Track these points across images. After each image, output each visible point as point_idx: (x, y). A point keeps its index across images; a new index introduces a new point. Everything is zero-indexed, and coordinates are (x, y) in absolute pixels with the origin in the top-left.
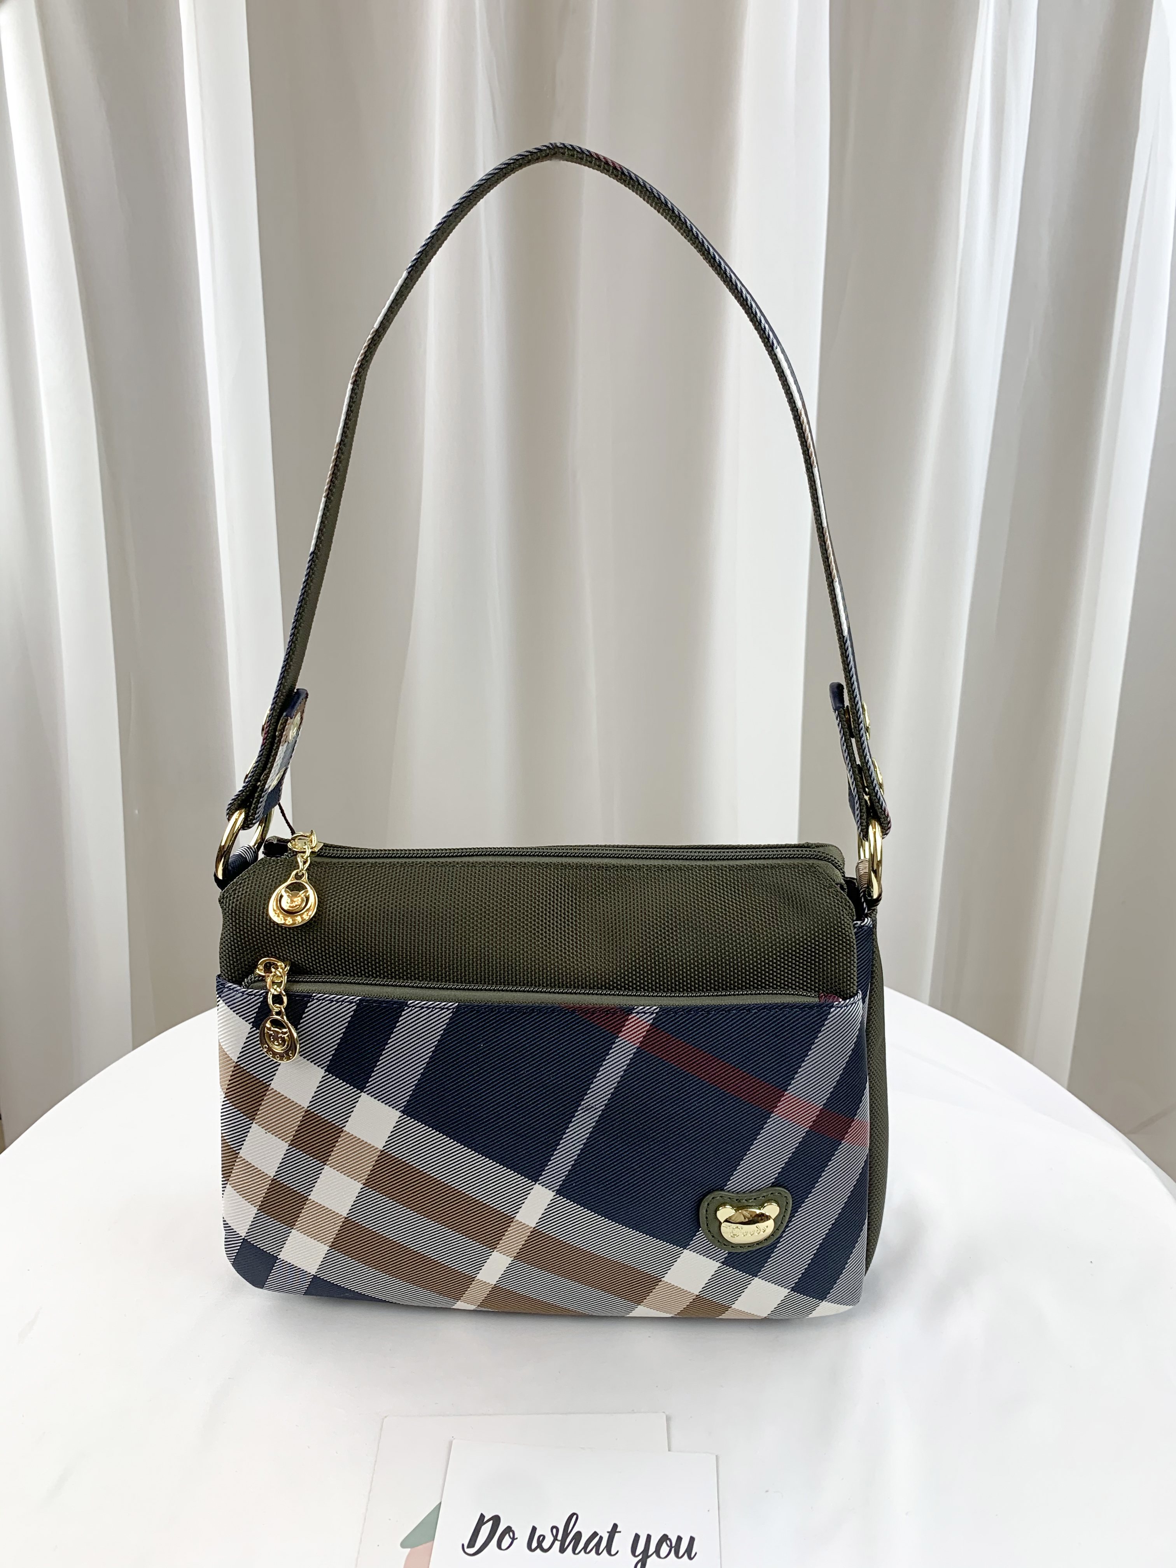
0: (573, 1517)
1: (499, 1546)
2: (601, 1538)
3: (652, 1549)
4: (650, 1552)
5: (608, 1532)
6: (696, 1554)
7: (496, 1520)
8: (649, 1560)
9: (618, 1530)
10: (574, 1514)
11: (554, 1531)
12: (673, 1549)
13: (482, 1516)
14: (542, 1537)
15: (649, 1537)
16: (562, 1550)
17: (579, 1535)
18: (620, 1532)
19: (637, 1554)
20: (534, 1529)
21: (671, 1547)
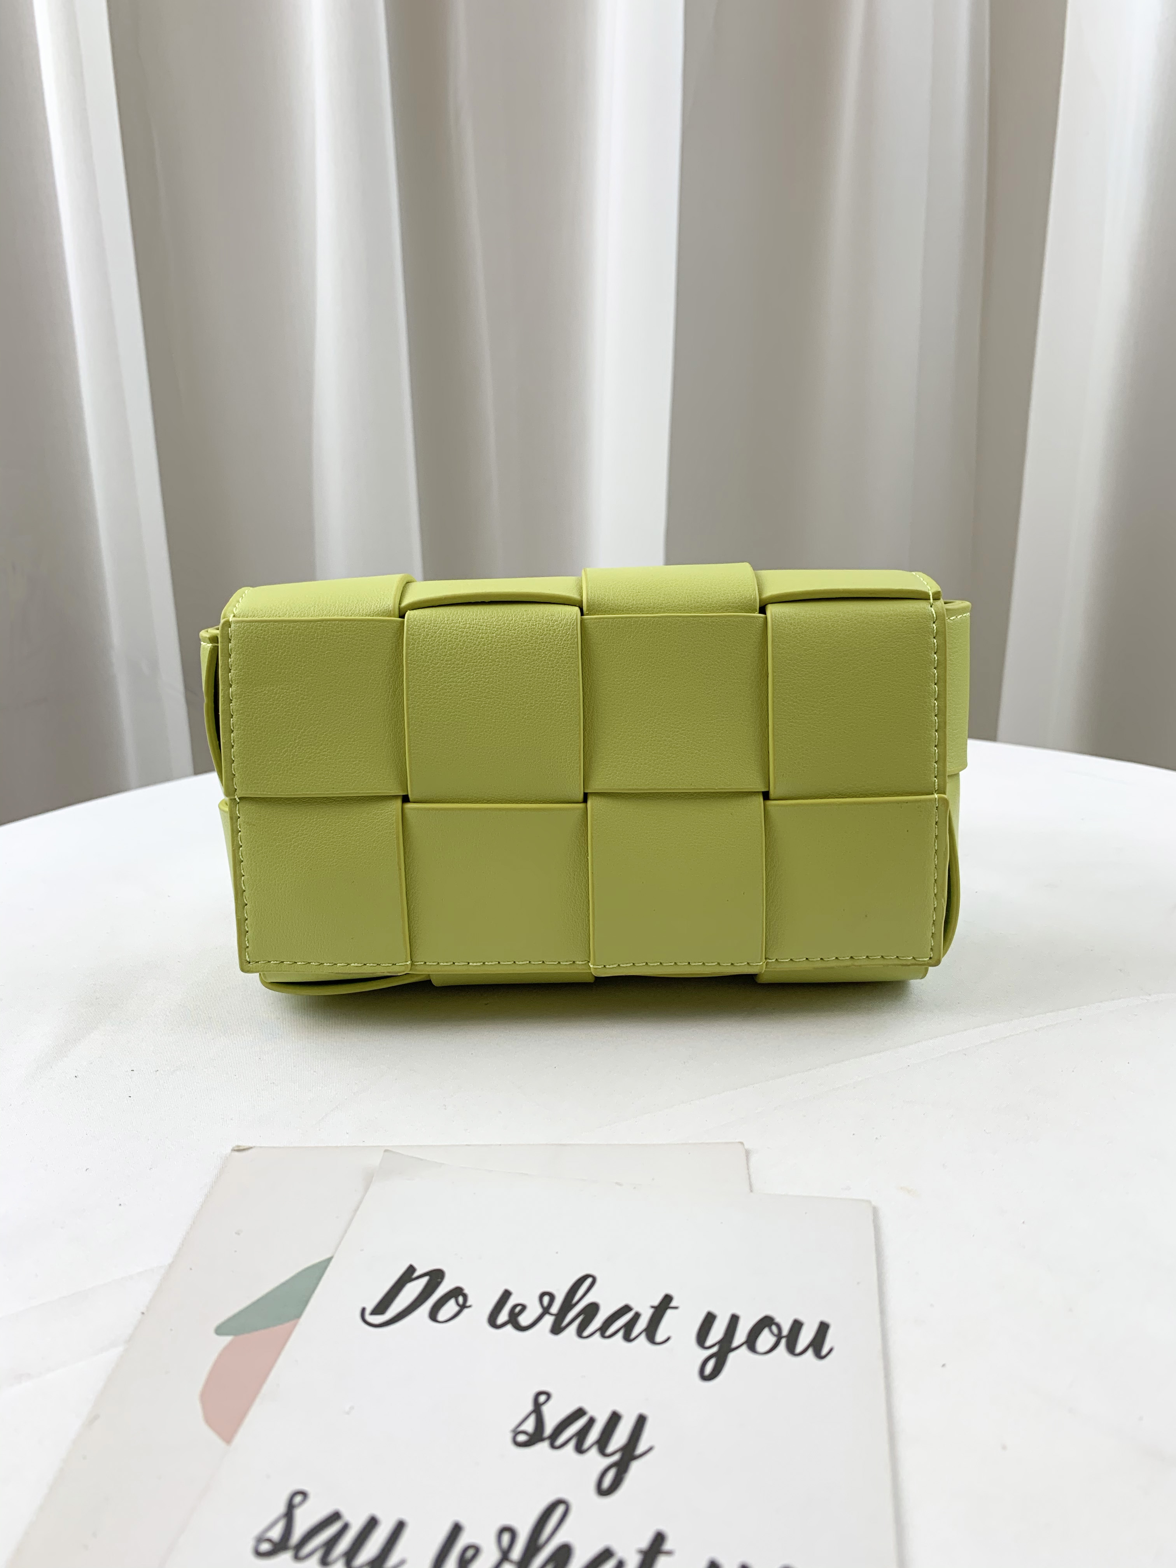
0: (585, 1281)
1: (433, 1315)
2: (637, 1316)
3: (741, 1336)
4: (735, 1343)
5: (652, 1307)
6: (831, 1350)
7: (436, 1277)
8: (732, 1356)
9: (673, 1304)
10: (586, 1277)
11: (546, 1299)
12: (783, 1341)
13: (411, 1269)
14: (518, 1309)
15: (734, 1320)
16: (557, 1329)
17: (592, 1310)
18: (676, 1308)
19: (709, 1343)
20: (507, 1295)
21: (779, 1337)
